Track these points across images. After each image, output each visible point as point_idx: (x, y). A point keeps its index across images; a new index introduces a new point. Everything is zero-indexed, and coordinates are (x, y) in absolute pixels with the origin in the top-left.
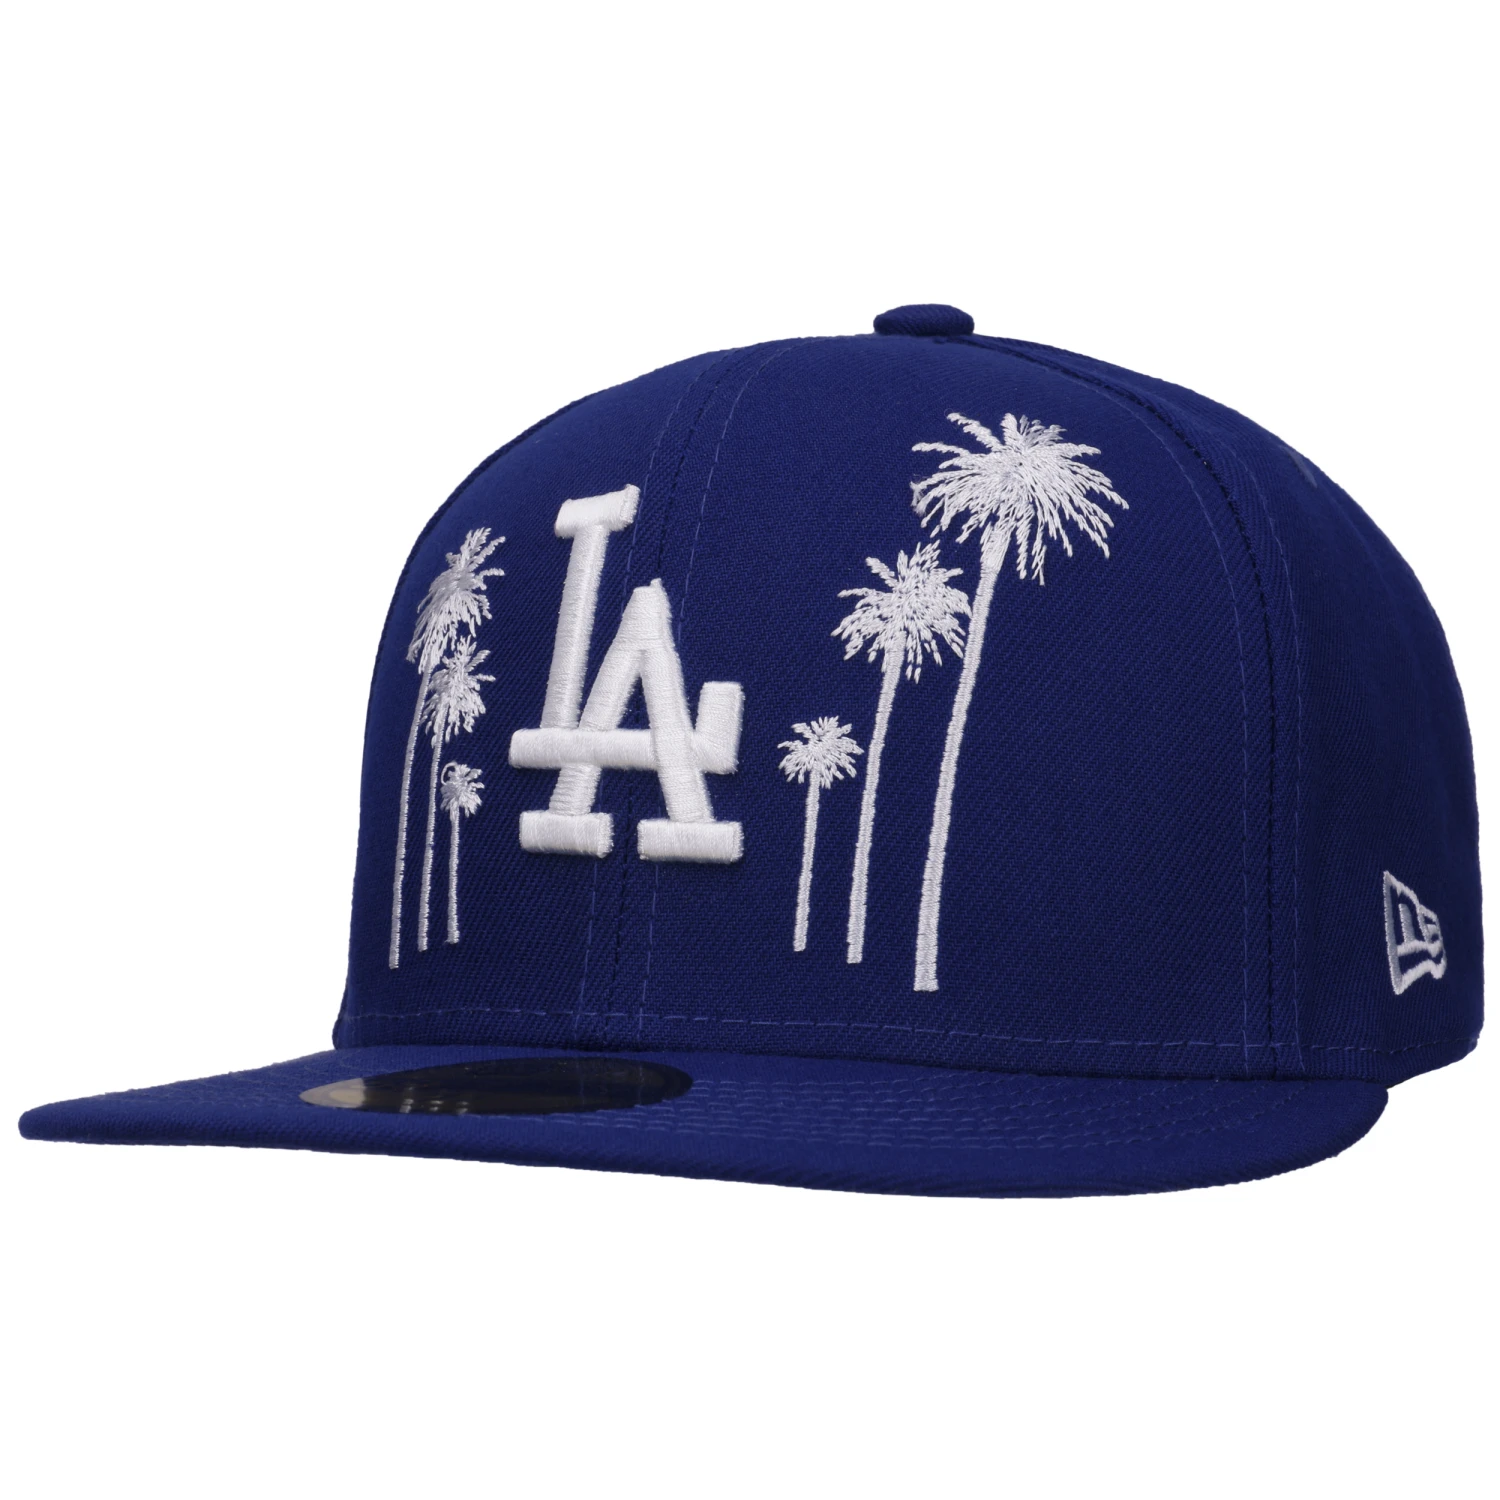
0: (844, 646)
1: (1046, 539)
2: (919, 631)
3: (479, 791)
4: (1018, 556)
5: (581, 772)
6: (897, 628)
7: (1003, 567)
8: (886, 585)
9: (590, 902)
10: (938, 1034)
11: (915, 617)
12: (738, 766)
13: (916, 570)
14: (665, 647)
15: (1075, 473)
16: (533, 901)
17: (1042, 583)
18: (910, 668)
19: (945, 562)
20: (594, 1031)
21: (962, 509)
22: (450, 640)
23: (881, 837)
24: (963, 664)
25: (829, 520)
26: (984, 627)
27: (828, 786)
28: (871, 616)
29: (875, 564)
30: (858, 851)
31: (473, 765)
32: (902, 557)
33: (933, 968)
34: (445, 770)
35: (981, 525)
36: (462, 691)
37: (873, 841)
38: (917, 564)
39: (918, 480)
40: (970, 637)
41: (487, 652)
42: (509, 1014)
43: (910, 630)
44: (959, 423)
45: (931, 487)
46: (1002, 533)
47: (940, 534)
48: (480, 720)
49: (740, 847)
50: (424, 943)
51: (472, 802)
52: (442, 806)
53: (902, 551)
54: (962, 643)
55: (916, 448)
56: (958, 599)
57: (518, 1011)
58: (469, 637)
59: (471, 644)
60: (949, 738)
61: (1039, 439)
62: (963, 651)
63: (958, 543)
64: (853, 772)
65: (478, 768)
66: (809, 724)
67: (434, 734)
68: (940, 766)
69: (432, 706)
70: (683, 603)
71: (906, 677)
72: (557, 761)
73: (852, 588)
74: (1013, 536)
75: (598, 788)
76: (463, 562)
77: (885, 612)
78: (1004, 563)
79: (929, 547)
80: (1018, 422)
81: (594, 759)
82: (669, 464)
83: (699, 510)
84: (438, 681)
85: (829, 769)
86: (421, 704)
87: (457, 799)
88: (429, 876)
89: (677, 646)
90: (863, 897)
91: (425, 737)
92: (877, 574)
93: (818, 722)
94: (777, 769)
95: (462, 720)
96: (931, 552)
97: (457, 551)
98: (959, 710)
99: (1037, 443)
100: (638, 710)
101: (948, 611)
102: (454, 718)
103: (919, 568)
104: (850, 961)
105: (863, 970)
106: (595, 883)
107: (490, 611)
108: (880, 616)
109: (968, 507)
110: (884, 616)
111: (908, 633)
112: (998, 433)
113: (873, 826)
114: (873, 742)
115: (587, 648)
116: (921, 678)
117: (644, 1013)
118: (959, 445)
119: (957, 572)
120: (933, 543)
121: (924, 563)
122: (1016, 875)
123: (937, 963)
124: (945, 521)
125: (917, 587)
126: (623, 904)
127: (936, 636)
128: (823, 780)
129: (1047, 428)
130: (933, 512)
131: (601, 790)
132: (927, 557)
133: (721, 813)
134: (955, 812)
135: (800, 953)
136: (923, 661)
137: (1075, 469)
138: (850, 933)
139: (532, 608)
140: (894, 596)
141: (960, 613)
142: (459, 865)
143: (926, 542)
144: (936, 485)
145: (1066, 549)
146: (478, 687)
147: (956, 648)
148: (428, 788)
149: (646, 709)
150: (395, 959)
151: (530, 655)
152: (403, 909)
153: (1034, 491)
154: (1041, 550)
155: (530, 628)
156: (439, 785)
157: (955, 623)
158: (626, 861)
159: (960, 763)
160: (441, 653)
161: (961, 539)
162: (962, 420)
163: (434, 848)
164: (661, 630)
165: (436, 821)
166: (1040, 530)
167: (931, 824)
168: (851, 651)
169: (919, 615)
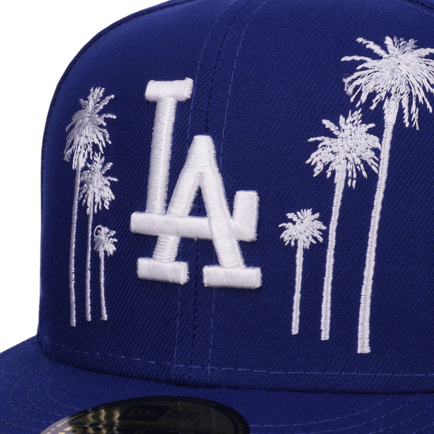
0: (313, 169)
1: (418, 104)
2: (354, 159)
3: (114, 243)
4: (404, 114)
5: (169, 239)
6: (342, 158)
7: (396, 121)
8: (334, 134)
9: (177, 306)
10: (372, 376)
11: (351, 151)
12: (257, 237)
13: (350, 125)
14: (213, 171)
15: (428, 65)
16: (145, 304)
17: (418, 129)
18: (350, 181)
19: (365, 120)
20: (183, 375)
21: (372, 91)
22: (89, 153)
23: (338, 273)
24: (378, 177)
25: (300, 99)
26: (388, 155)
27: (308, 247)
28: (327, 151)
29: (327, 123)
30: (325, 282)
31: (111, 228)
32: (342, 119)
33: (367, 341)
34: (96, 229)
35: (383, 99)
36: (100, 185)
37: (333, 276)
38: (350, 122)
39: (346, 77)
40: (381, 161)
41: (111, 164)
42: (134, 361)
43: (349, 159)
44: (363, 43)
45: (354, 80)
46: (394, 102)
47: (361, 105)
48: (112, 202)
49: (260, 281)
50: (89, 318)
51: (111, 249)
52: (95, 248)
53: (341, 116)
54: (377, 165)
55: (343, 59)
56: (373, 141)
57: (139, 359)
58: (100, 153)
59: (101, 158)
60: (372, 218)
61: (406, 49)
62: (378, 170)
63: (371, 110)
64: (321, 240)
65: (114, 230)
66: (296, 214)
67: (87, 207)
68: (368, 234)
69: (84, 191)
70: (222, 144)
71: (348, 185)
72: (156, 232)
73: (316, 136)
74: (400, 104)
75: (179, 248)
76: (90, 107)
77: (335, 149)
78: (397, 119)
79: (356, 113)
80: (393, 41)
81: (176, 233)
82: (208, 68)
83: (228, 93)
84: (86, 177)
85: (308, 238)
86: (78, 189)
87: (103, 246)
88: (89, 284)
89: (220, 169)
90: (329, 305)
91: (83, 208)
92: (329, 129)
93: (301, 212)
94: (279, 238)
95: (103, 202)
96: (357, 115)
97: (86, 99)
98: (377, 203)
99: (405, 52)
100: (200, 205)
101: (369, 147)
102: (98, 200)
103: (351, 124)
104: (322, 339)
105: (330, 343)
106: (179, 297)
107: (110, 139)
108: (332, 152)
109: (374, 90)
110: (334, 151)
111: (348, 161)
112: (384, 47)
113: (333, 268)
114: (331, 222)
115: (168, 168)
116: (356, 185)
117: (211, 366)
118: (366, 55)
119: (372, 125)
120: (358, 110)
121: (354, 121)
122: (411, 290)
123: (369, 338)
124: (364, 98)
125: (351, 135)
126: (196, 308)
127: (363, 162)
128: (305, 244)
129: (408, 42)
130: (356, 93)
131: (181, 249)
132: (355, 118)
133: (249, 262)
134: (378, 259)
135: (295, 335)
136: (357, 176)
137: (427, 63)
138: (322, 325)
139: (134, 141)
140: (339, 140)
141: (375, 148)
142: (105, 281)
143: (354, 110)
144: (356, 79)
145: (429, 109)
146: (109, 184)
147: (373, 168)
148: (87, 237)
149: (204, 205)
150: (74, 322)
151: (135, 169)
152: (76, 297)
153: (408, 78)
154: (416, 111)
155: (134, 152)
156: (93, 237)
157: (373, 154)
158: (196, 286)
159: (379, 232)
160: (85, 160)
161: (373, 107)
162: (365, 42)
163: (91, 270)
164: (210, 161)
165: (91, 255)
166: (414, 99)
167: (364, 266)
168: (317, 172)
169: (353, 150)
